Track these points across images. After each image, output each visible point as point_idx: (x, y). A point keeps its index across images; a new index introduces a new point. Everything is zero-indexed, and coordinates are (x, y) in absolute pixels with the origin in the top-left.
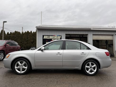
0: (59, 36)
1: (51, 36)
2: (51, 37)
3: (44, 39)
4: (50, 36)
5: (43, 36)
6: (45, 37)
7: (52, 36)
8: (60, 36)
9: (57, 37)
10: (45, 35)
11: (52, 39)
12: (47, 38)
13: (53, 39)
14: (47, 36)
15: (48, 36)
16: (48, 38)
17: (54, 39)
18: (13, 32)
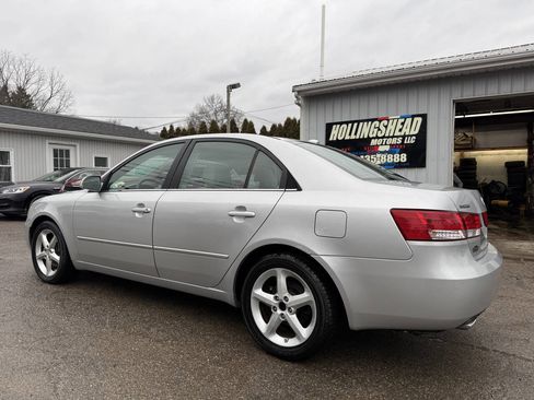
0: (413, 117)
2: (366, 131)
3: (333, 141)
4: (363, 121)
6: (335, 134)
7: (373, 120)
8: (420, 119)
9: (399, 126)
11: (369, 139)
12: (347, 137)
13: (377, 137)
14: (347, 123)
16: (353, 137)
17: (383, 137)
18: (280, 125)
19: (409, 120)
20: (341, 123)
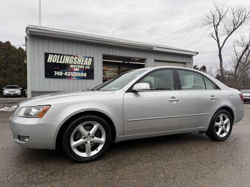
0: (88, 58)
1: (68, 55)
2: (67, 60)
3: (49, 63)
4: (66, 55)
5: (47, 55)
6: (51, 59)
7: (71, 56)
8: (91, 59)
9: (83, 61)
10: (51, 54)
11: (69, 64)
12: (58, 62)
13: (73, 64)
14: (57, 55)
15: (61, 55)
16: (61, 62)
17: (76, 64)
19: (87, 59)
20: (54, 54)
